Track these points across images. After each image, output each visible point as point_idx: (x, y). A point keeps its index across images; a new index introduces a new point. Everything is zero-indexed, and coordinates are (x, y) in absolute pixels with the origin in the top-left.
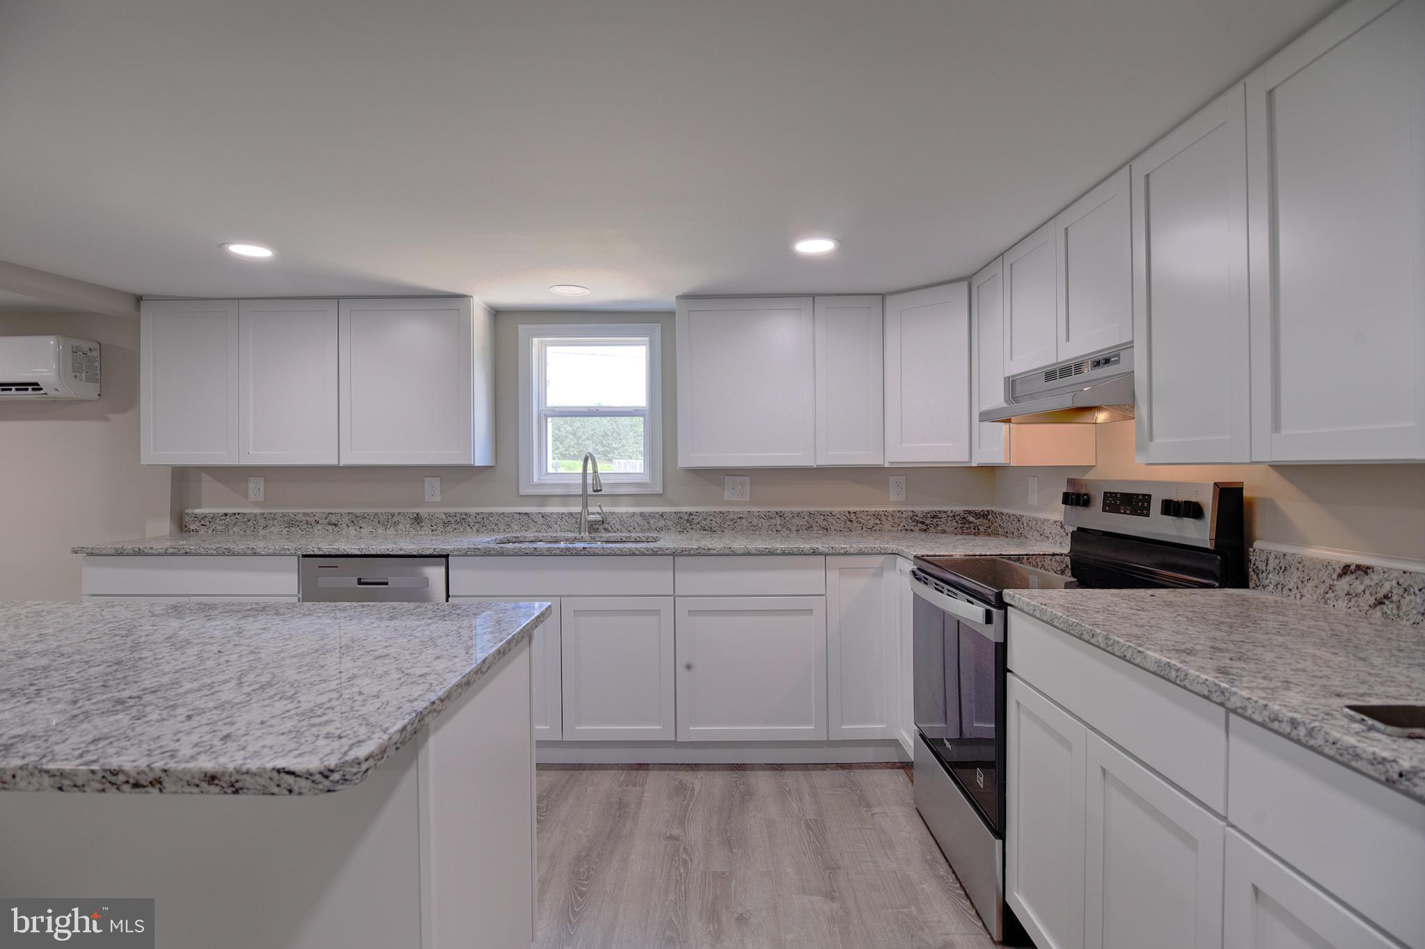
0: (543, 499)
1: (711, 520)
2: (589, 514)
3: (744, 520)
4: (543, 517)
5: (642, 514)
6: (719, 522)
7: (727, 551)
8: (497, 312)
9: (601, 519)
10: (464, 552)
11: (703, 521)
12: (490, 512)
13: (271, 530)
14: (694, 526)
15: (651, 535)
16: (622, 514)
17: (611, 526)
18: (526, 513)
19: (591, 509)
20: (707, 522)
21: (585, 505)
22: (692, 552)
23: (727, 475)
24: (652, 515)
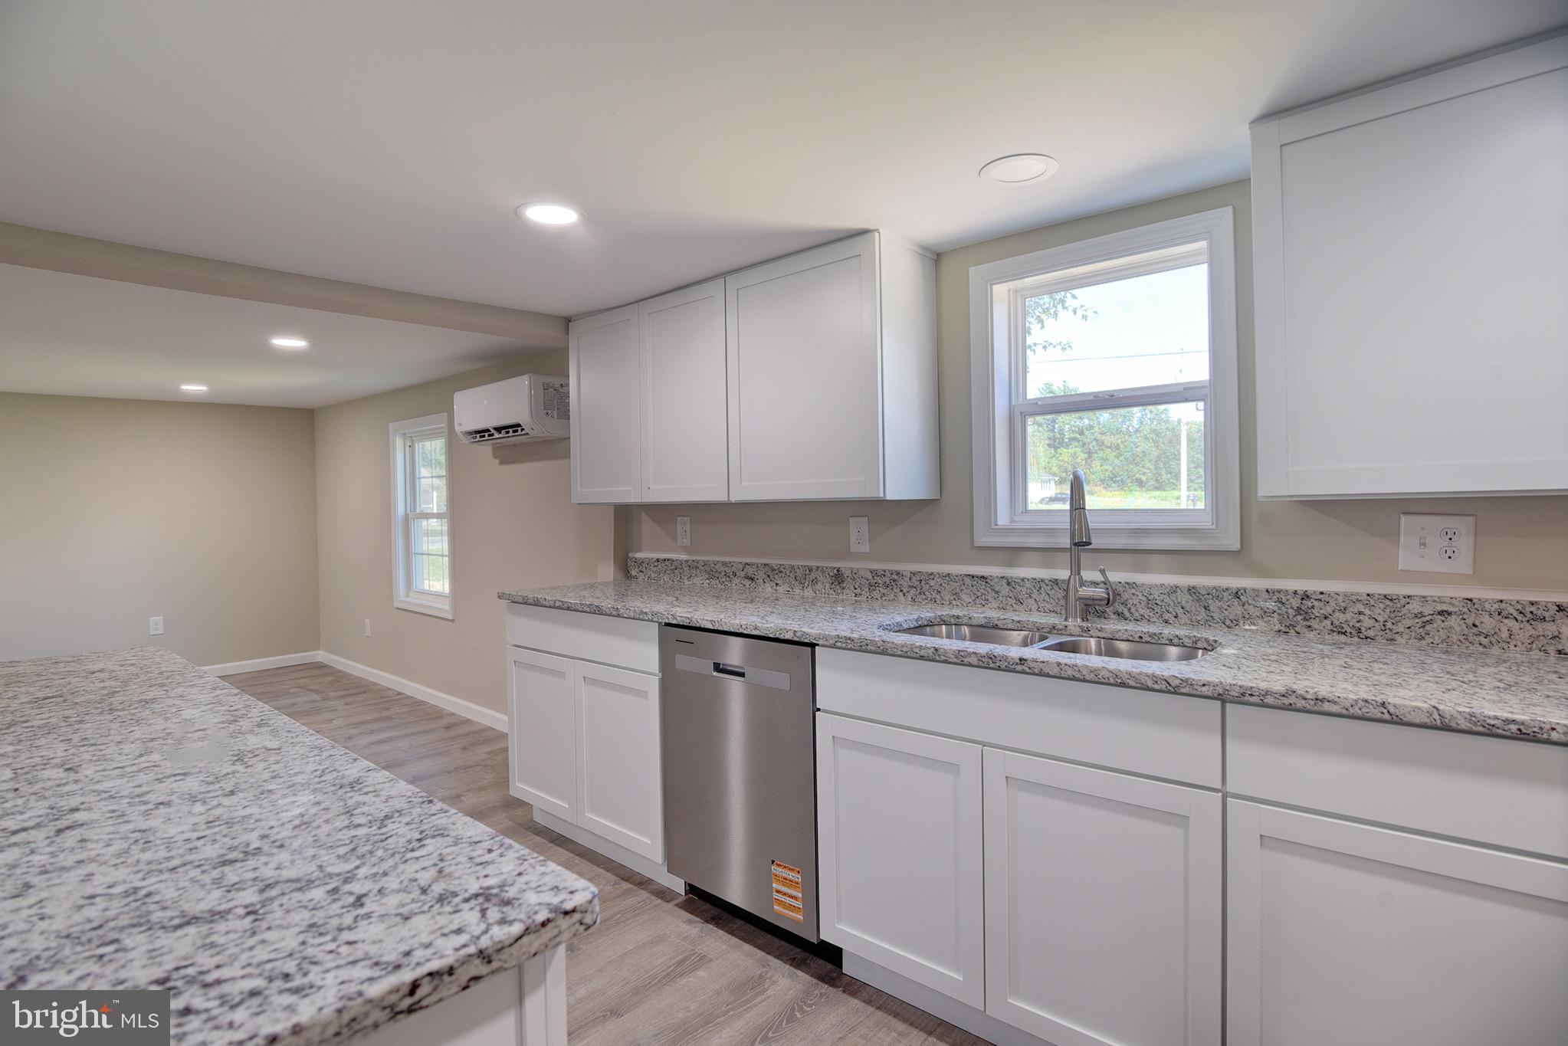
0: (1013, 554)
1: (1360, 613)
2: (1082, 583)
3: (1454, 617)
4: (1009, 584)
5: (1192, 590)
6: (1381, 619)
7: (1376, 713)
8: (939, 255)
9: (1106, 596)
10: (832, 642)
11: (1337, 614)
12: (930, 571)
13: (695, 581)
14: (1314, 623)
15: (1206, 635)
16: (1150, 587)
17: (1129, 609)
18: (983, 577)
19: (1088, 575)
20: (1348, 616)
21: (1076, 569)
22: (1269, 700)
23: (1404, 513)
24: (1217, 593)
